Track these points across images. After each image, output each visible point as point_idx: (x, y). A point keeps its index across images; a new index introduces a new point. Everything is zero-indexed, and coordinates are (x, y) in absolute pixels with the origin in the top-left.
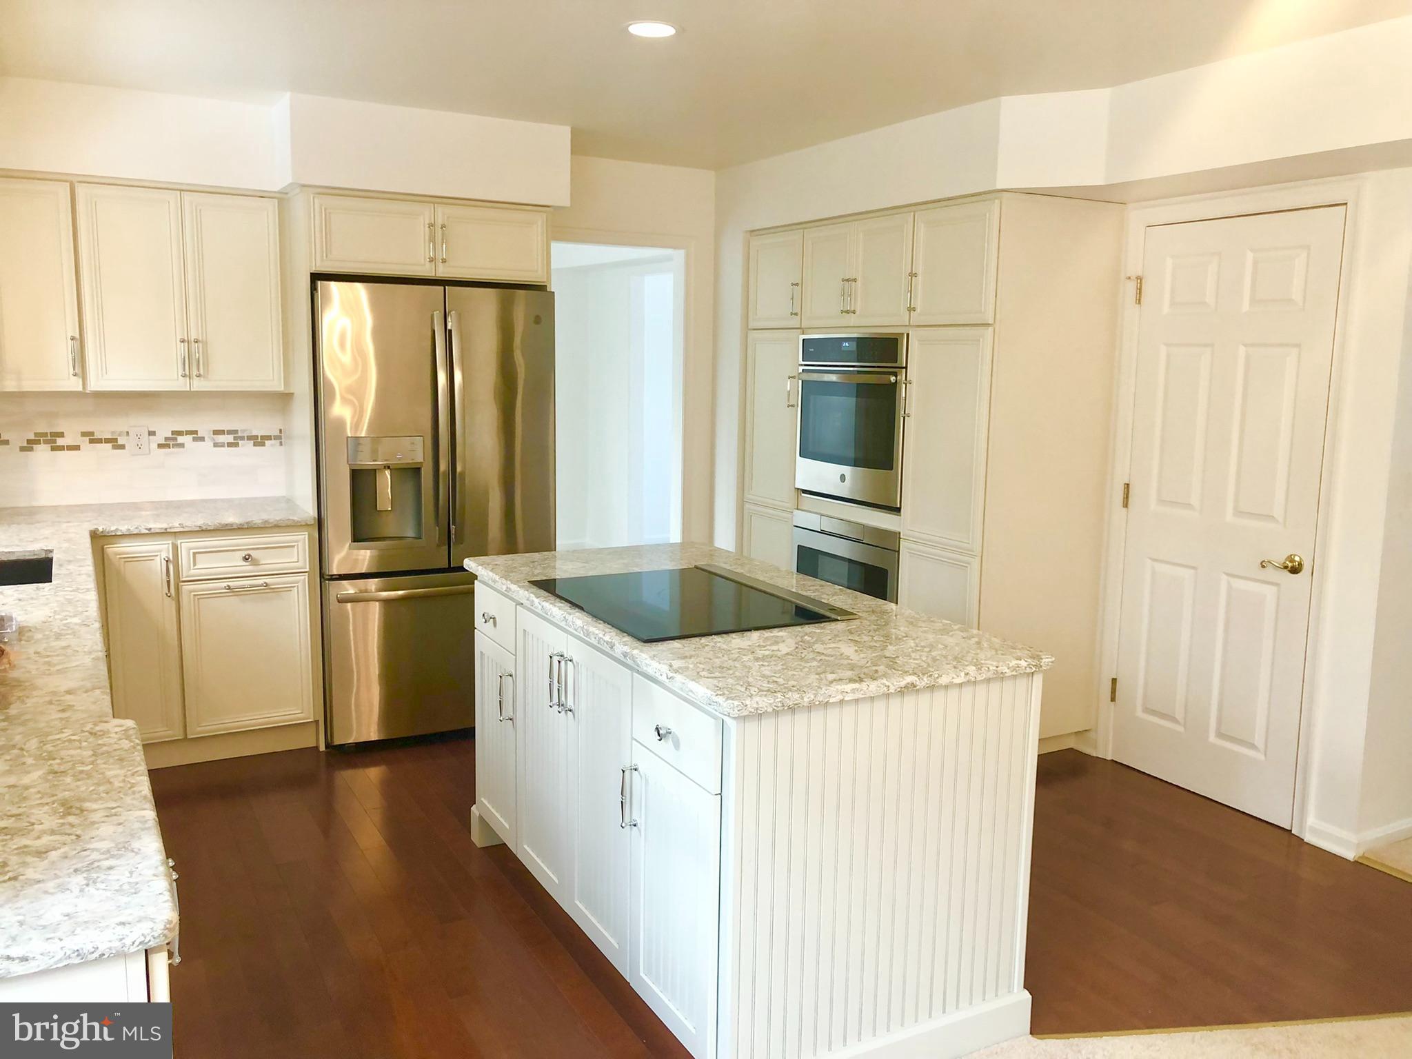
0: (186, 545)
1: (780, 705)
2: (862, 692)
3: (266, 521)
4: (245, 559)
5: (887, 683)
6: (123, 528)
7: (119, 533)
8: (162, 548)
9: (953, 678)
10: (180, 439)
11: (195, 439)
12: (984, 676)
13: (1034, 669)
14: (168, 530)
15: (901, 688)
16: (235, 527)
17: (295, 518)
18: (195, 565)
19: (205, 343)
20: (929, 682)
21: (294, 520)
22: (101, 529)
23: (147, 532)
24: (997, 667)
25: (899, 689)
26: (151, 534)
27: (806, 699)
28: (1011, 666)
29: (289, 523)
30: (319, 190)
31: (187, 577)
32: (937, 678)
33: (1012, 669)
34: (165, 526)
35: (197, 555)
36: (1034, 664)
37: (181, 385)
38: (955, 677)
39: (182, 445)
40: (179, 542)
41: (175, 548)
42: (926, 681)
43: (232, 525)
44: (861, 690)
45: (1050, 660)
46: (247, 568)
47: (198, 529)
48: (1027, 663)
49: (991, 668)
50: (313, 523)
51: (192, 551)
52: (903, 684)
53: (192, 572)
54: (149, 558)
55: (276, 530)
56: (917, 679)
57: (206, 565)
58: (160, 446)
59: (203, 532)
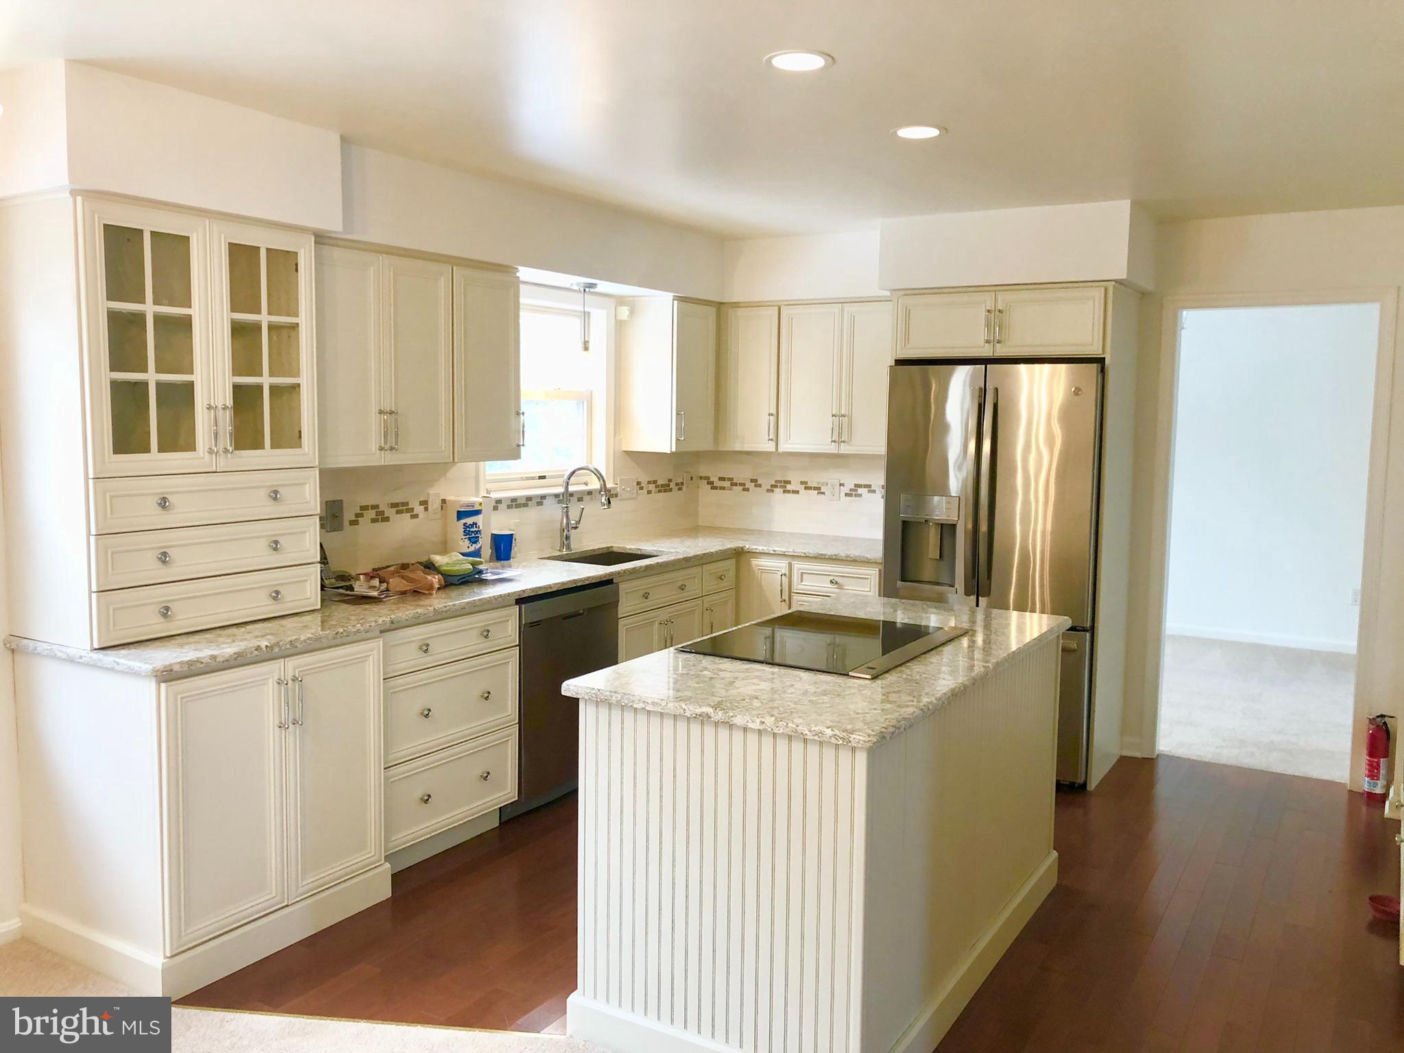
0: (797, 565)
1: (594, 696)
2: (661, 707)
3: (848, 556)
4: (831, 582)
5: (684, 707)
6: (760, 548)
7: (757, 551)
8: (782, 565)
9: (748, 722)
10: (860, 491)
11: (869, 491)
12: (782, 731)
13: (841, 742)
14: (786, 553)
15: (697, 715)
16: (827, 557)
17: (869, 557)
18: (802, 581)
19: (850, 418)
20: (723, 718)
21: (867, 558)
22: (747, 547)
23: (773, 552)
24: (797, 726)
25: (694, 715)
26: (775, 555)
27: (614, 698)
28: (813, 729)
29: (864, 560)
30: (903, 293)
31: (796, 590)
32: (732, 717)
33: (814, 734)
34: (784, 550)
35: (804, 575)
36: (841, 736)
37: (832, 449)
38: (750, 721)
39: (860, 495)
40: (793, 563)
41: (790, 565)
42: (720, 715)
43: (825, 555)
44: (661, 705)
45: (863, 739)
46: (833, 589)
47: (803, 555)
48: (832, 733)
49: (790, 725)
50: (880, 562)
51: (800, 571)
52: (699, 711)
53: (800, 587)
54: (774, 572)
55: (854, 564)
56: (712, 711)
57: (809, 584)
58: (846, 495)
59: (806, 557)
